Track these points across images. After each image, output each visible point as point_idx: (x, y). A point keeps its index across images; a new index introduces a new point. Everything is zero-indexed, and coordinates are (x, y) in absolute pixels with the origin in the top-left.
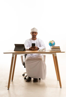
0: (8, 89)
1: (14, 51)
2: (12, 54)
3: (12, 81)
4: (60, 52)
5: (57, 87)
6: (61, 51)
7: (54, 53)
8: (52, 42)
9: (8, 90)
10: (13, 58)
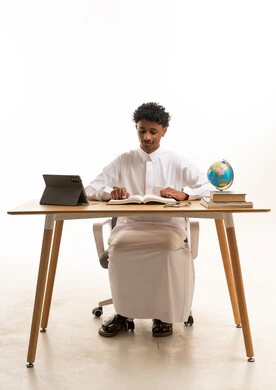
0: (30, 366)
1: (41, 203)
2: (44, 216)
3: (44, 331)
4: (249, 209)
5: (234, 359)
6: (251, 206)
7: (224, 214)
8: (218, 170)
9: (26, 369)
10: (47, 233)
